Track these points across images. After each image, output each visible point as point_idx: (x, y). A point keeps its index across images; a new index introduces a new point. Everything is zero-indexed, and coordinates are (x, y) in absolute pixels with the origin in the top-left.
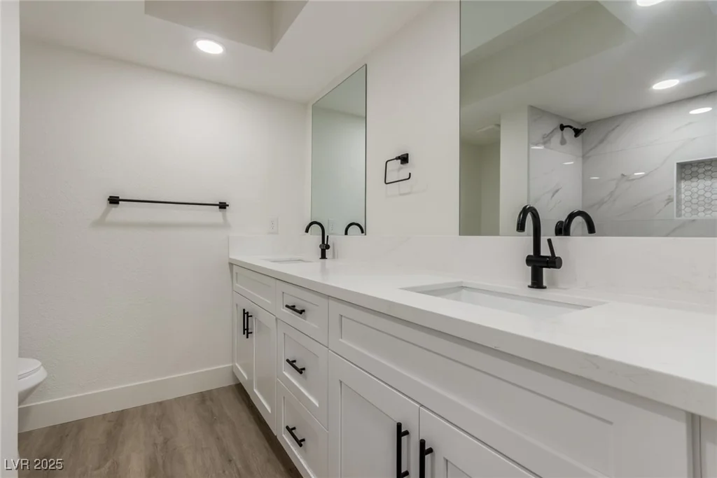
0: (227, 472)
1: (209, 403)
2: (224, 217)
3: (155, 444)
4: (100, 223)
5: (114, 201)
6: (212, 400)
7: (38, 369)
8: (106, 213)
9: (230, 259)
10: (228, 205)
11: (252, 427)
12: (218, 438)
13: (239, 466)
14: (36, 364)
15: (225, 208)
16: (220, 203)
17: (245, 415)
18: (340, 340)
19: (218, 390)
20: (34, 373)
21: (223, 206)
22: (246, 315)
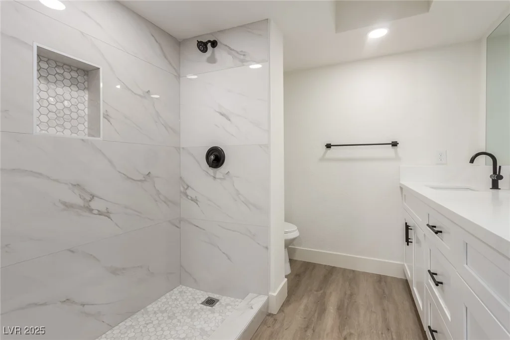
0: (384, 335)
1: (383, 283)
2: (396, 153)
3: (345, 294)
4: (323, 159)
5: (329, 146)
6: (386, 282)
7: (295, 230)
8: (325, 153)
9: (400, 184)
10: (398, 144)
11: (411, 315)
12: (384, 310)
13: (394, 337)
14: (295, 228)
15: (396, 146)
16: (392, 142)
17: (407, 304)
18: (465, 265)
19: (392, 277)
20: (293, 232)
21: (395, 144)
22: (407, 228)
